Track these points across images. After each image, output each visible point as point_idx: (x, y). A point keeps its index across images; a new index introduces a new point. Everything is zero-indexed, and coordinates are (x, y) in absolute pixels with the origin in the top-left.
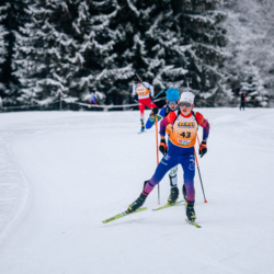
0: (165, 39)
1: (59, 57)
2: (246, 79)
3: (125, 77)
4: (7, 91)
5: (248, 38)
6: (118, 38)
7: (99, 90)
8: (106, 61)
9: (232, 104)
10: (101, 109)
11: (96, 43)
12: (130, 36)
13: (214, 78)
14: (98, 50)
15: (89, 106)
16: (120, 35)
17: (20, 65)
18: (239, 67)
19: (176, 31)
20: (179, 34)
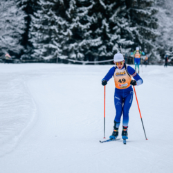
0: (121, 23)
1: (57, 31)
2: (169, 48)
3: (96, 45)
4: (25, 51)
5: (171, 25)
6: (93, 21)
7: (81, 52)
8: (85, 35)
9: (160, 63)
10: (81, 64)
11: (79, 24)
12: (100, 21)
13: (150, 47)
14: (81, 28)
15: (74, 61)
16: (94, 20)
17: (34, 36)
18: (165, 42)
19: (128, 18)
20: (129, 20)
